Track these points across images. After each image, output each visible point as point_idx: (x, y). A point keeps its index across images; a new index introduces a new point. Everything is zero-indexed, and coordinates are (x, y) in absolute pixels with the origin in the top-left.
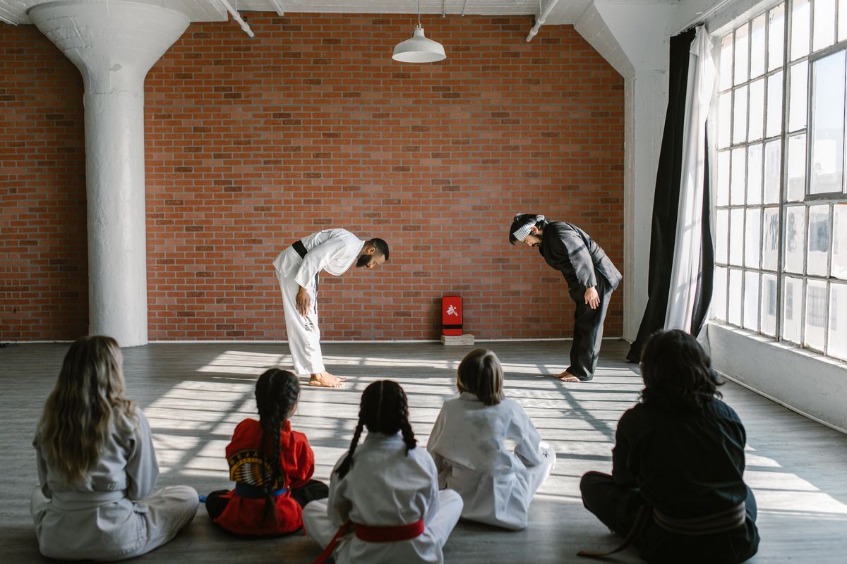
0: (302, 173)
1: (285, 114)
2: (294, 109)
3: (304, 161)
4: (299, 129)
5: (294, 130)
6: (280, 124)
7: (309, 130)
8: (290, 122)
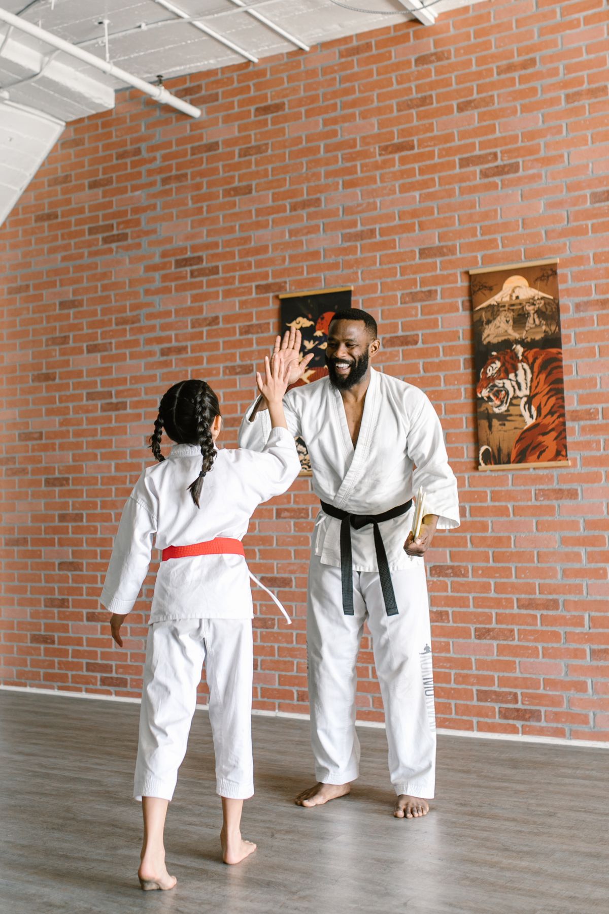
0: (221, 366)
1: (194, 258)
2: (207, 246)
3: (224, 342)
4: (215, 283)
5: (208, 286)
6: (186, 278)
7: (233, 283)
8: (202, 273)
